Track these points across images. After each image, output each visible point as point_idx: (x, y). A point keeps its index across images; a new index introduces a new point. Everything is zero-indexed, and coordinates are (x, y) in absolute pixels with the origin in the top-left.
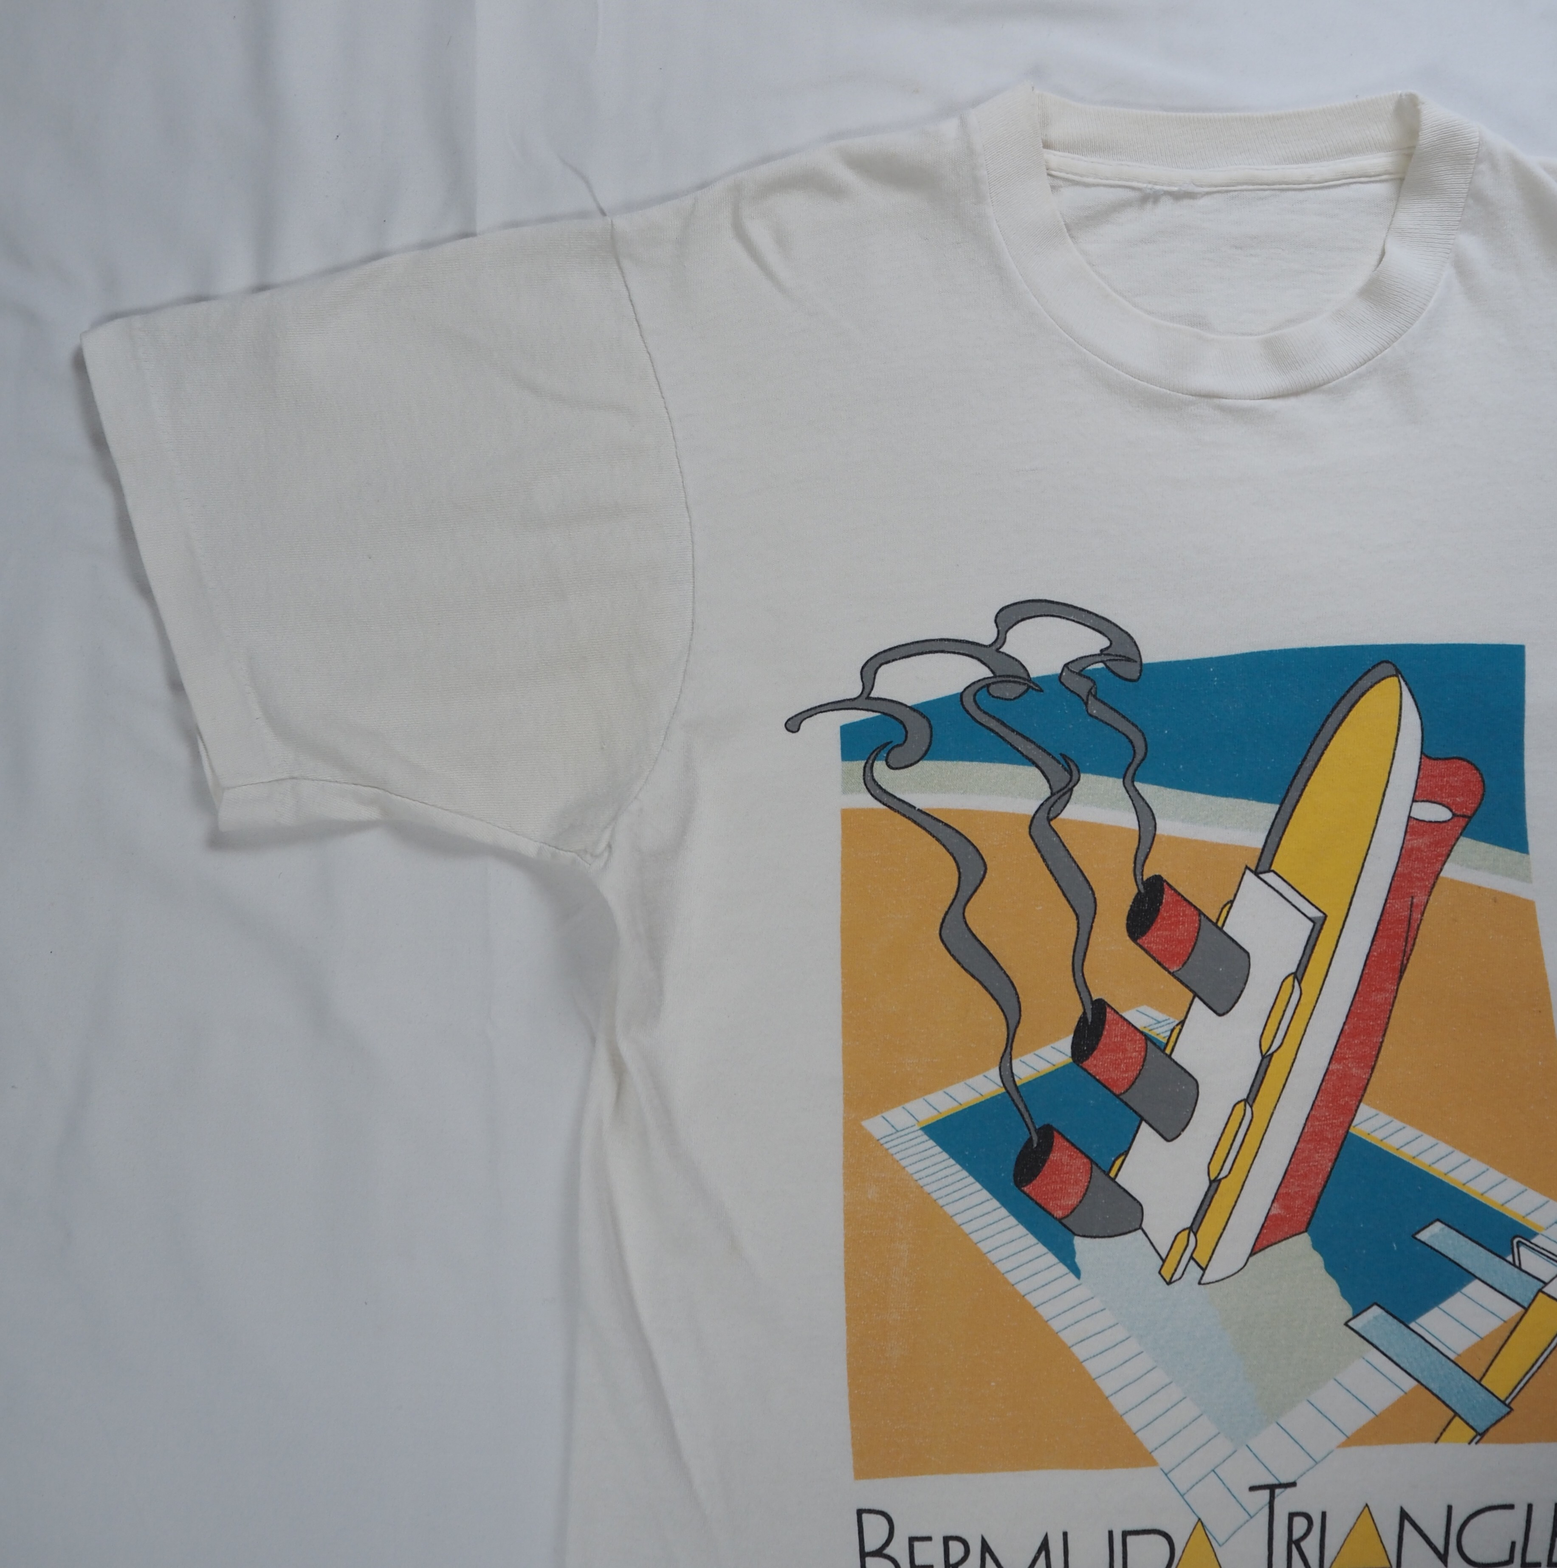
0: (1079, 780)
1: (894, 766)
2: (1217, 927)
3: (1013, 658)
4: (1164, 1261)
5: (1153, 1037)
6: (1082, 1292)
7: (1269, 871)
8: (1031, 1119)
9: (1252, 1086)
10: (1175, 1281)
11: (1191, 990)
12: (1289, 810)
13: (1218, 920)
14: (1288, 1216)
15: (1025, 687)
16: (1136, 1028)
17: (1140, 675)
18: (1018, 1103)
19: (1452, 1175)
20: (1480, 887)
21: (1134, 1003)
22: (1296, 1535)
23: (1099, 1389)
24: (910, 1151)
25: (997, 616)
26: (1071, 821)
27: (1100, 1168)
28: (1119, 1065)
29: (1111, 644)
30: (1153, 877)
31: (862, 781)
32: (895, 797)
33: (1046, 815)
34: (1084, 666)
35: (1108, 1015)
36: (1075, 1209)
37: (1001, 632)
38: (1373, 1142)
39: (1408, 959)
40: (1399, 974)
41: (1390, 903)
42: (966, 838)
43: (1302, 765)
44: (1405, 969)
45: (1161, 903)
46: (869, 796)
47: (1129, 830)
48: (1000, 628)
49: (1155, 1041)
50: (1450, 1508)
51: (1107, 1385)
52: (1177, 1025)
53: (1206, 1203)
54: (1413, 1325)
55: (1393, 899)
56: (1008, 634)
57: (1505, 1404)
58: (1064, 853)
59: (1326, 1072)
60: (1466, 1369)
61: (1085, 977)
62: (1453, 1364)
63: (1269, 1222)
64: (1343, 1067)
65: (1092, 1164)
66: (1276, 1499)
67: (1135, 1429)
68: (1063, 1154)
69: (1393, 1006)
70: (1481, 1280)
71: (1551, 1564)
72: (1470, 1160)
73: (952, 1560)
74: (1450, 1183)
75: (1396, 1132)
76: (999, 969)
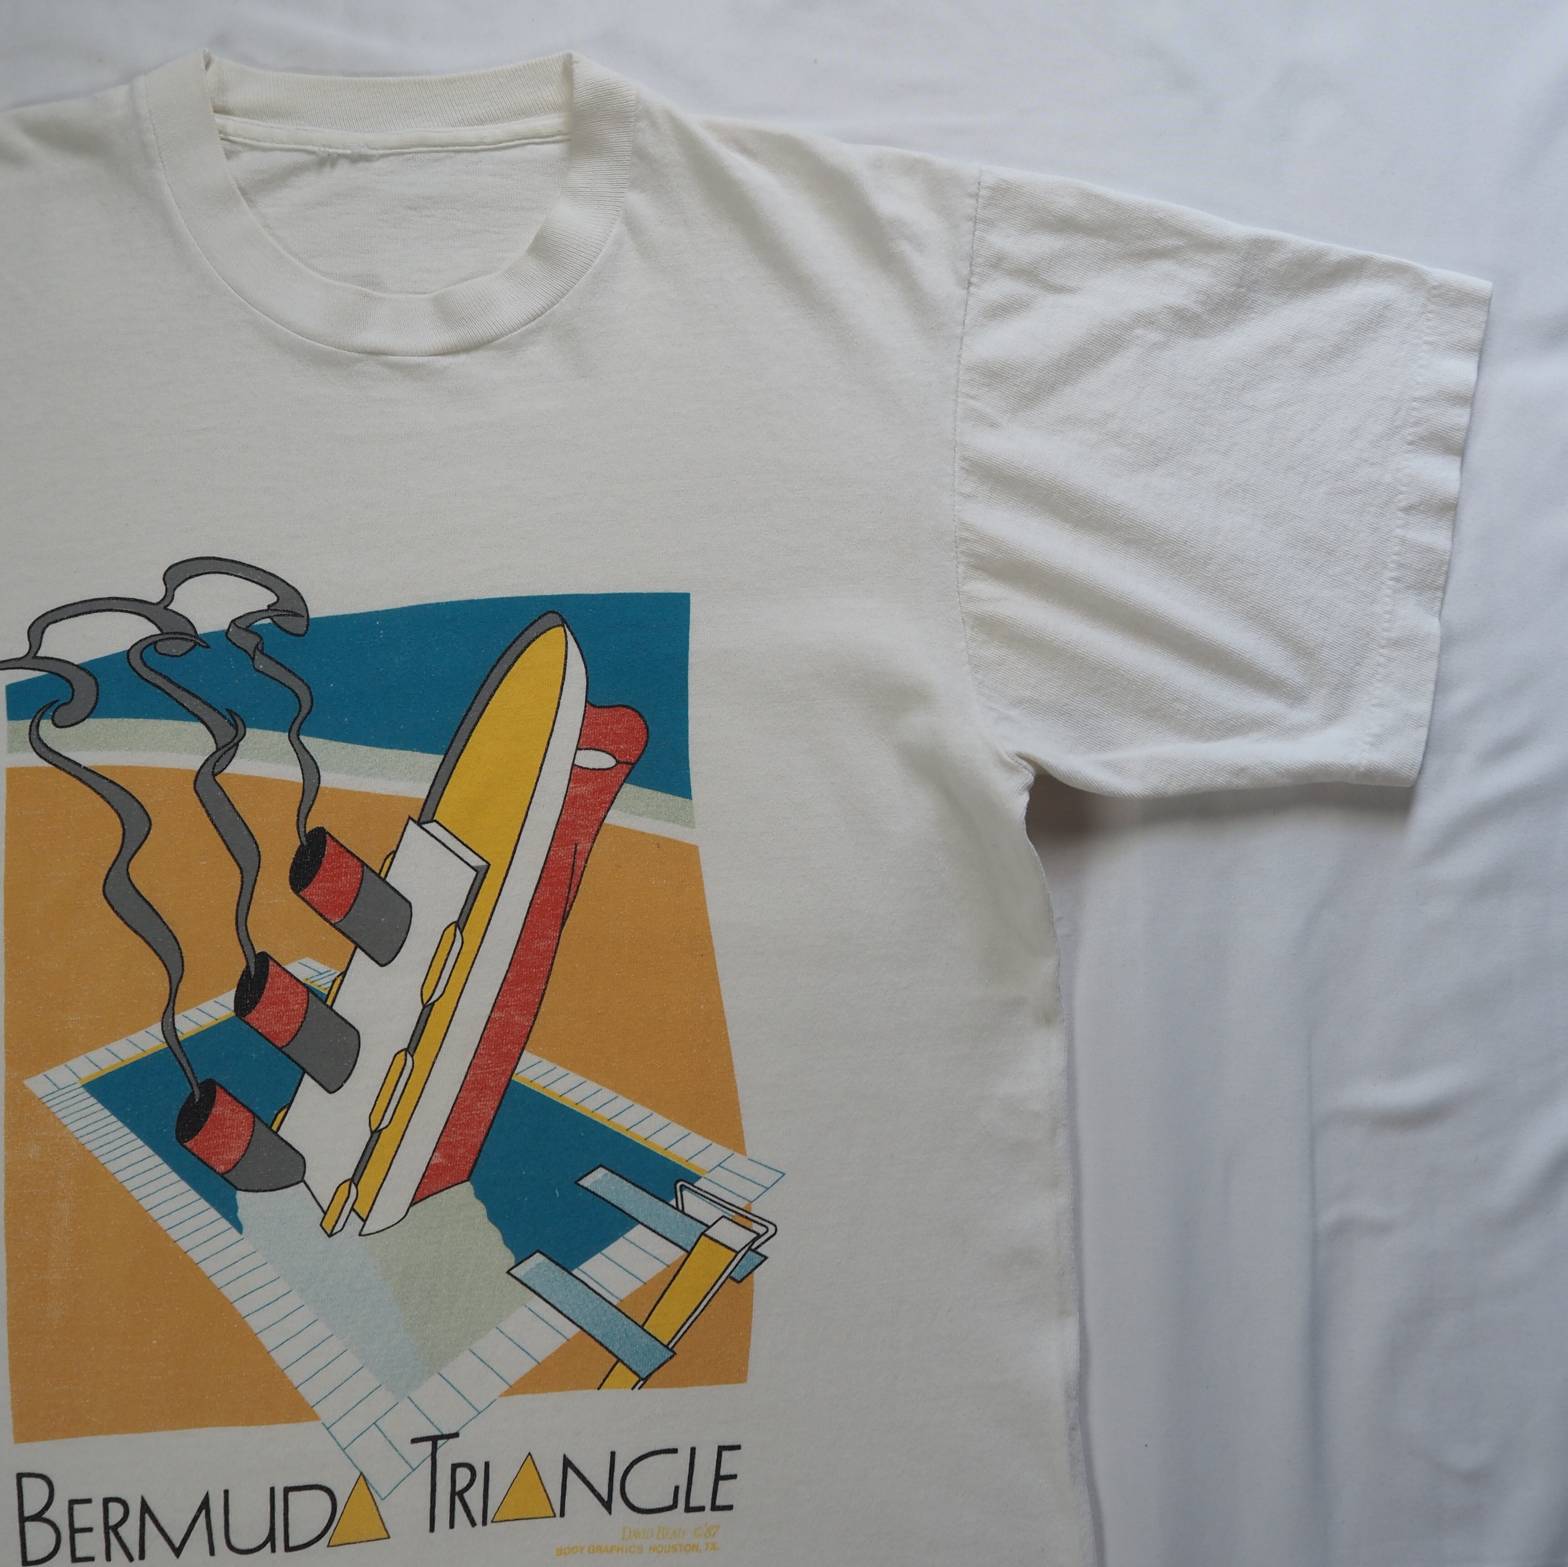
0: (245, 734)
1: (59, 725)
2: (380, 878)
3: (181, 615)
4: (325, 1213)
5: (315, 989)
6: (245, 1247)
7: (432, 821)
8: (193, 1073)
9: (413, 1035)
10: (336, 1233)
11: (353, 941)
12: (453, 760)
13: (381, 871)
14: (449, 1165)
15: (192, 644)
16: (298, 980)
17: (307, 630)
18: (179, 1059)
19: (616, 1121)
20: (643, 833)
21: (296, 956)
22: (460, 1486)
23: (260, 1344)
24: (72, 1109)
25: (165, 574)
26: (236, 776)
27: (262, 1122)
28: (281, 1017)
29: (278, 599)
30: (315, 829)
31: (28, 740)
32: (61, 755)
33: (211, 770)
34: (250, 622)
35: (270, 968)
36: (238, 1163)
37: (169, 590)
38: (535, 1090)
39: (571, 906)
40: (562, 921)
41: (553, 850)
42: (130, 795)
43: (466, 715)
44: (567, 916)
45: (323, 855)
46: (35, 754)
47: (293, 783)
48: (168, 586)
49: (316, 992)
50: (613, 1454)
51: (268, 1340)
52: (338, 976)
53: (368, 1154)
54: (575, 1272)
55: (556, 847)
56: (176, 592)
57: (668, 1348)
58: (229, 807)
59: (488, 1021)
60: (628, 1314)
61: (249, 930)
62: (616, 1310)
63: (430, 1171)
64: (506, 1015)
65: (254, 1118)
66: (438, 1451)
67: (296, 1384)
68: (225, 1108)
69: (555, 953)
70: (642, 1224)
71: (714, 1508)
72: (633, 1105)
73: (112, 1522)
74: (613, 1129)
75: (559, 1079)
76: (162, 924)
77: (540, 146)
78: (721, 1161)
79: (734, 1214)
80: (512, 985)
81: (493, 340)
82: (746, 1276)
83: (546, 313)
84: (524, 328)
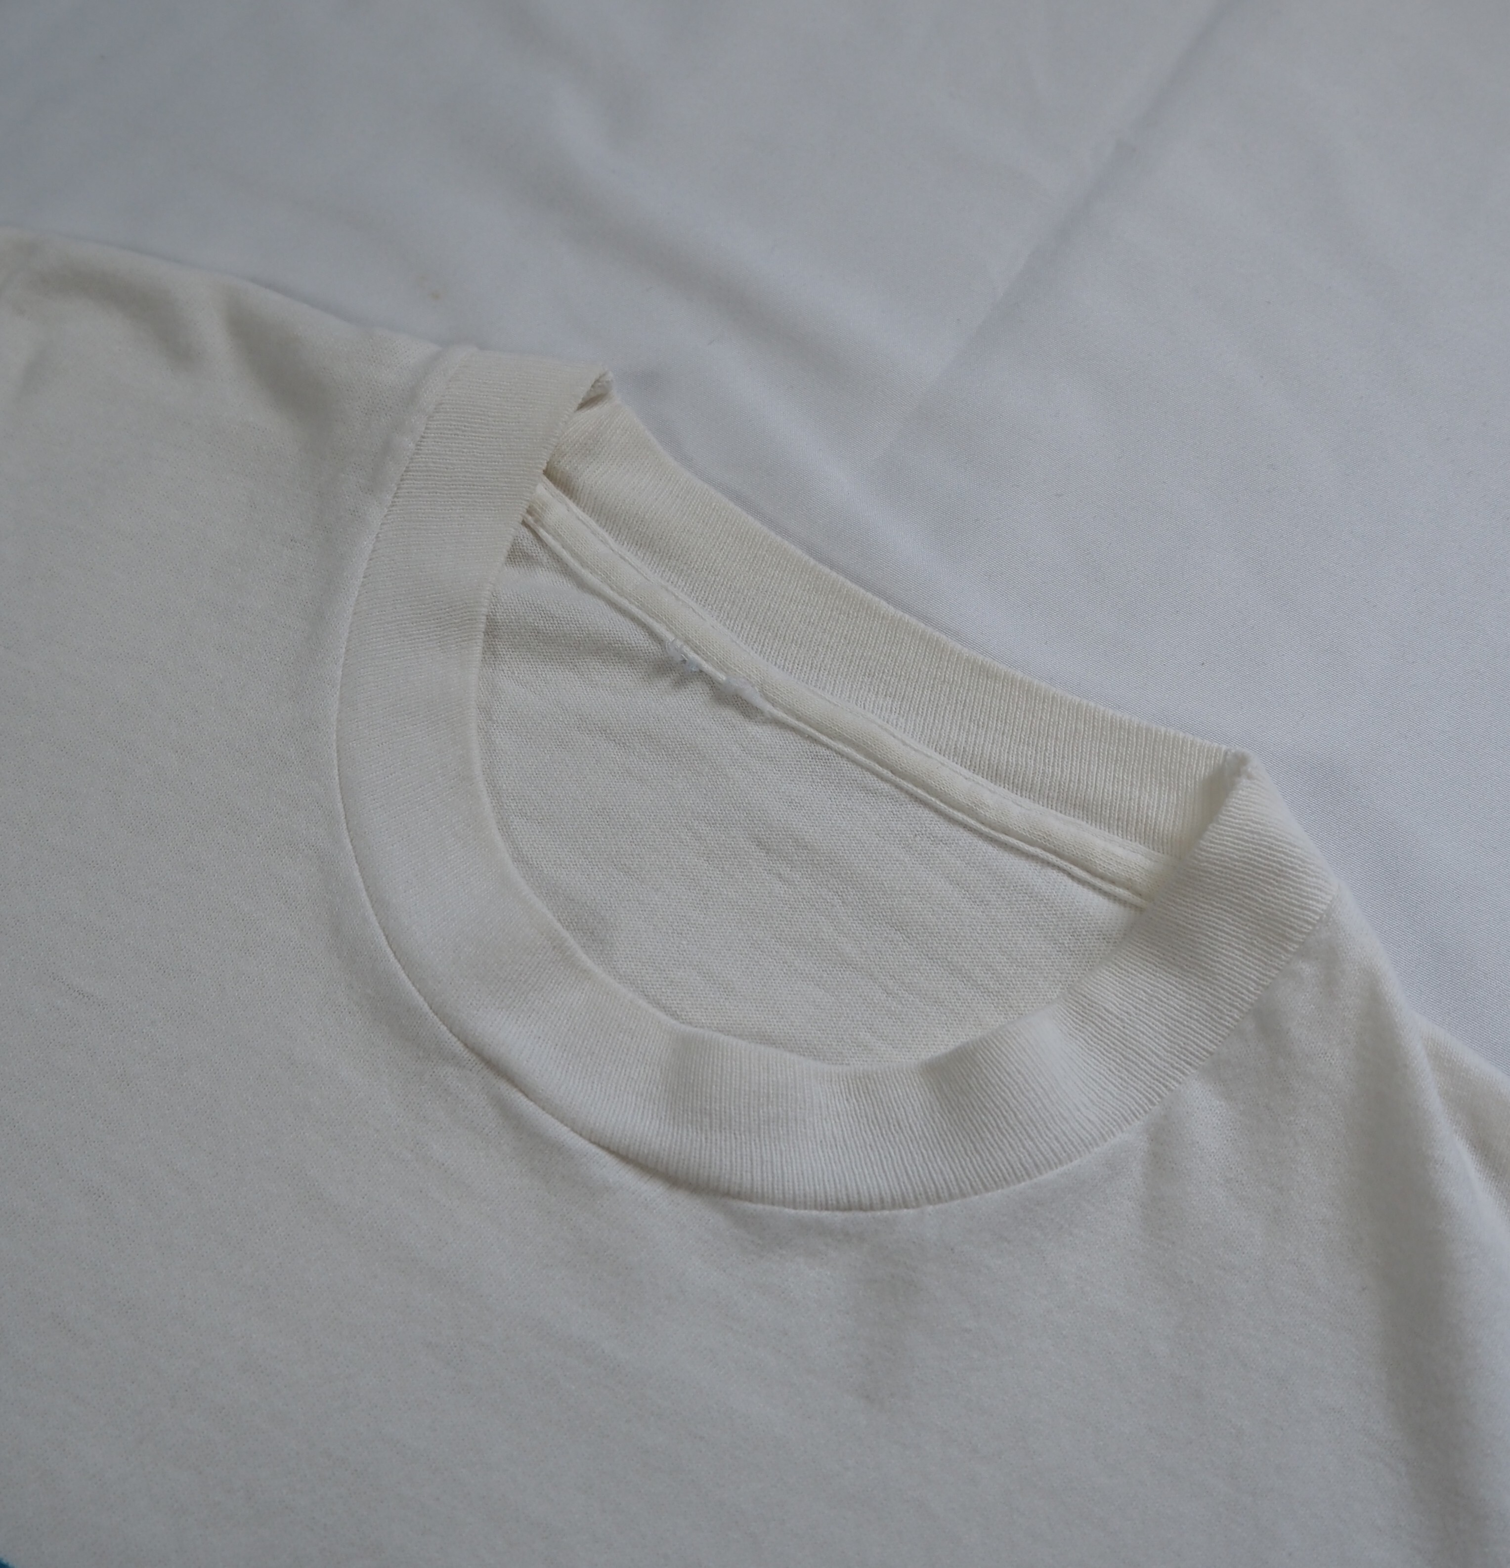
77: (1075, 885)
81: (739, 1196)
83: (879, 1213)
84: (815, 1213)
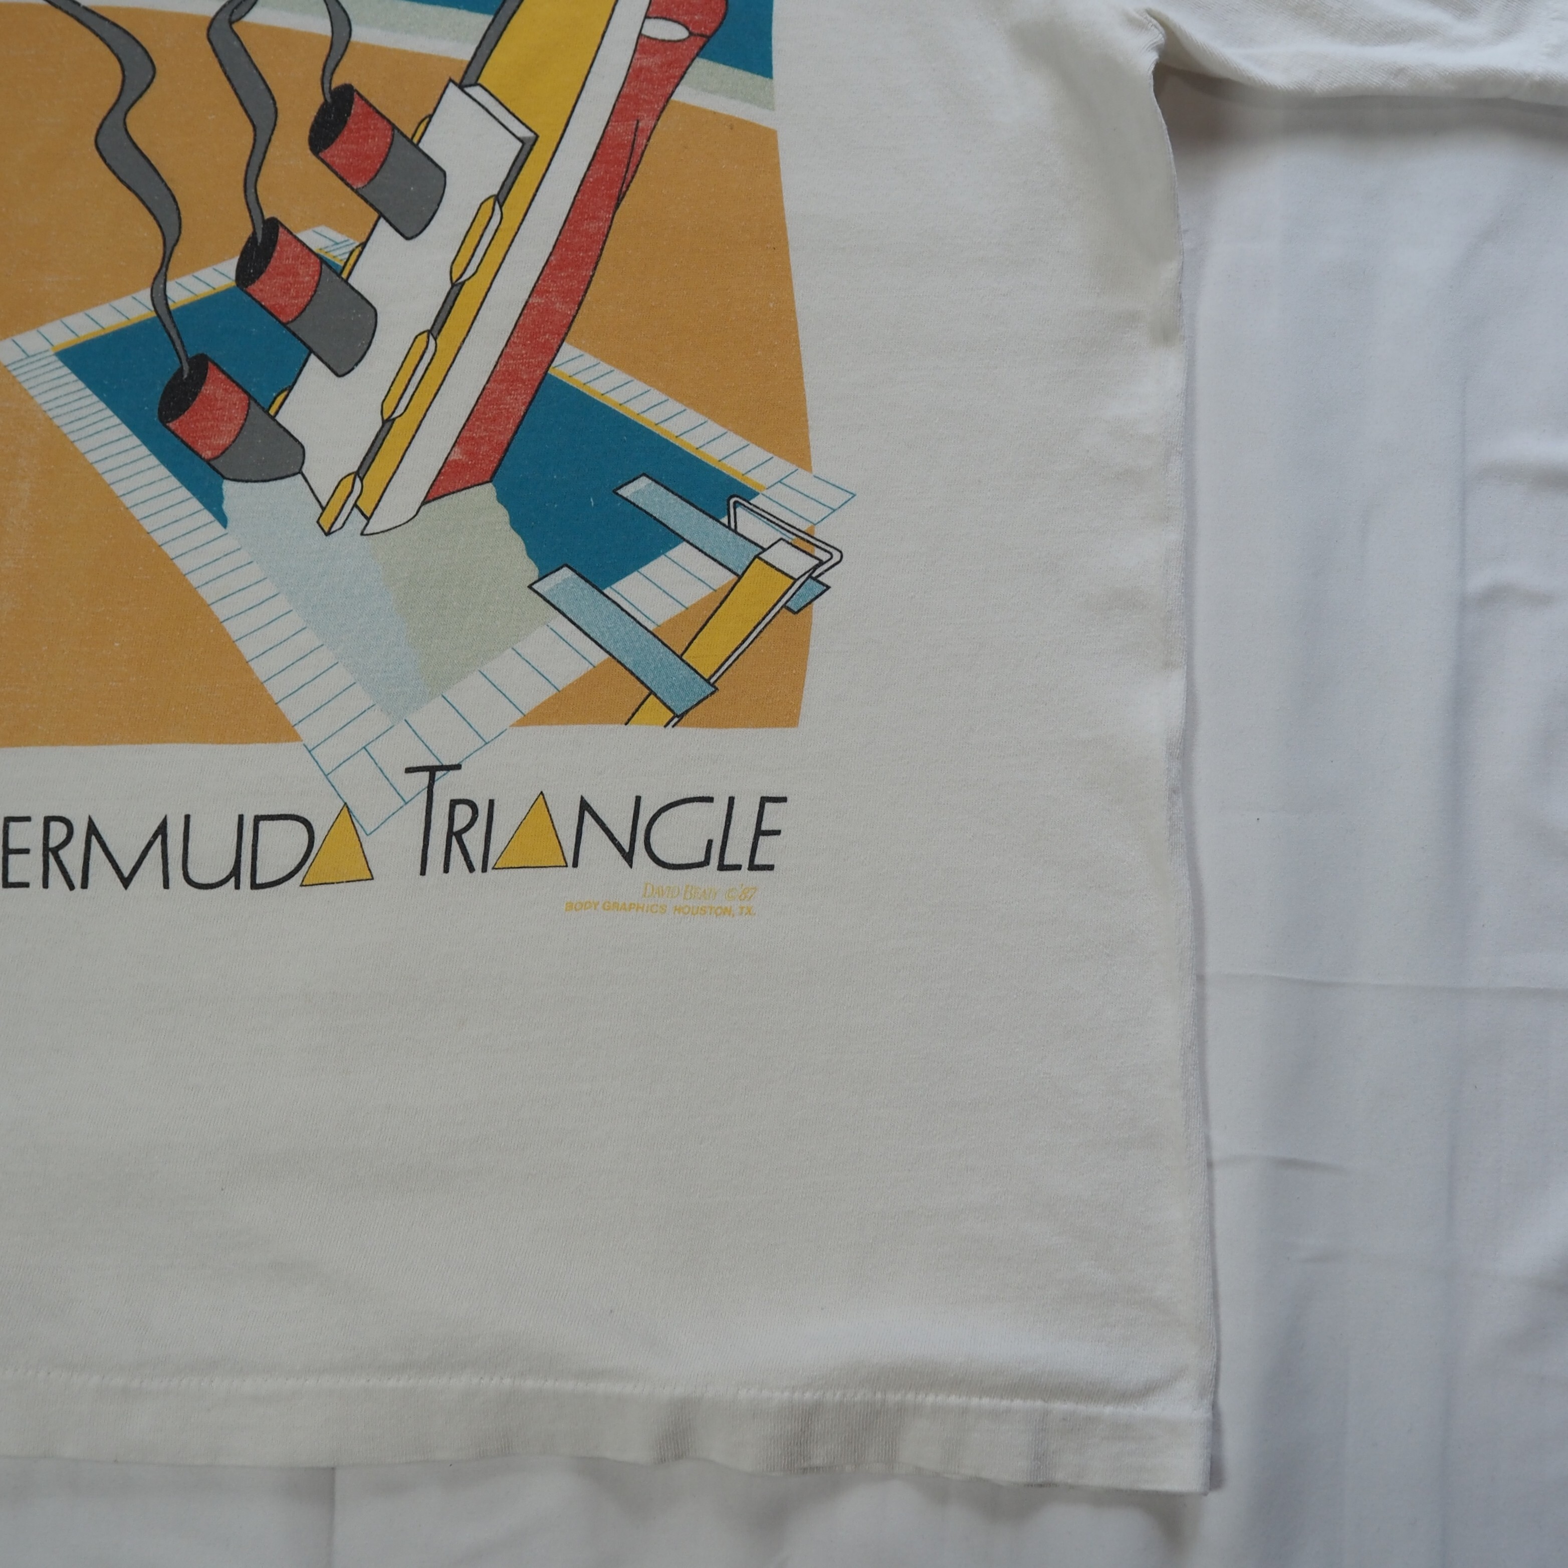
2: (412, 143)
4: (323, 509)
5: (329, 260)
6: (229, 543)
7: (476, 84)
8: (183, 346)
9: (437, 316)
10: (334, 532)
11: (376, 210)
12: (505, 20)
13: (414, 135)
14: (470, 463)
16: (310, 250)
18: (169, 329)
19: (664, 426)
20: (715, 113)
21: (311, 224)
22: (458, 825)
23: (239, 651)
24: (41, 379)
26: (255, 25)
27: (259, 404)
28: (289, 290)
30: (342, 86)
33: (228, 17)
35: (280, 235)
36: (227, 449)
38: (575, 386)
39: (628, 186)
40: (616, 201)
41: (611, 125)
42: (134, 39)
44: (623, 197)
45: (349, 114)
47: (320, 36)
49: (330, 264)
50: (638, 799)
51: (248, 649)
52: (357, 247)
54: (607, 591)
55: (615, 122)
57: (709, 683)
58: (244, 58)
59: (525, 306)
60: (666, 642)
61: (258, 193)
62: (651, 636)
63: (447, 468)
64: (546, 301)
65: (249, 400)
66: (435, 783)
67: (276, 699)
68: (217, 387)
69: (607, 236)
70: (688, 542)
71: (752, 867)
72: (685, 410)
73: (53, 843)
74: (660, 434)
75: (602, 376)
76: (160, 181)
78: (783, 477)
79: (794, 537)
80: (555, 270)
82: (804, 607)
